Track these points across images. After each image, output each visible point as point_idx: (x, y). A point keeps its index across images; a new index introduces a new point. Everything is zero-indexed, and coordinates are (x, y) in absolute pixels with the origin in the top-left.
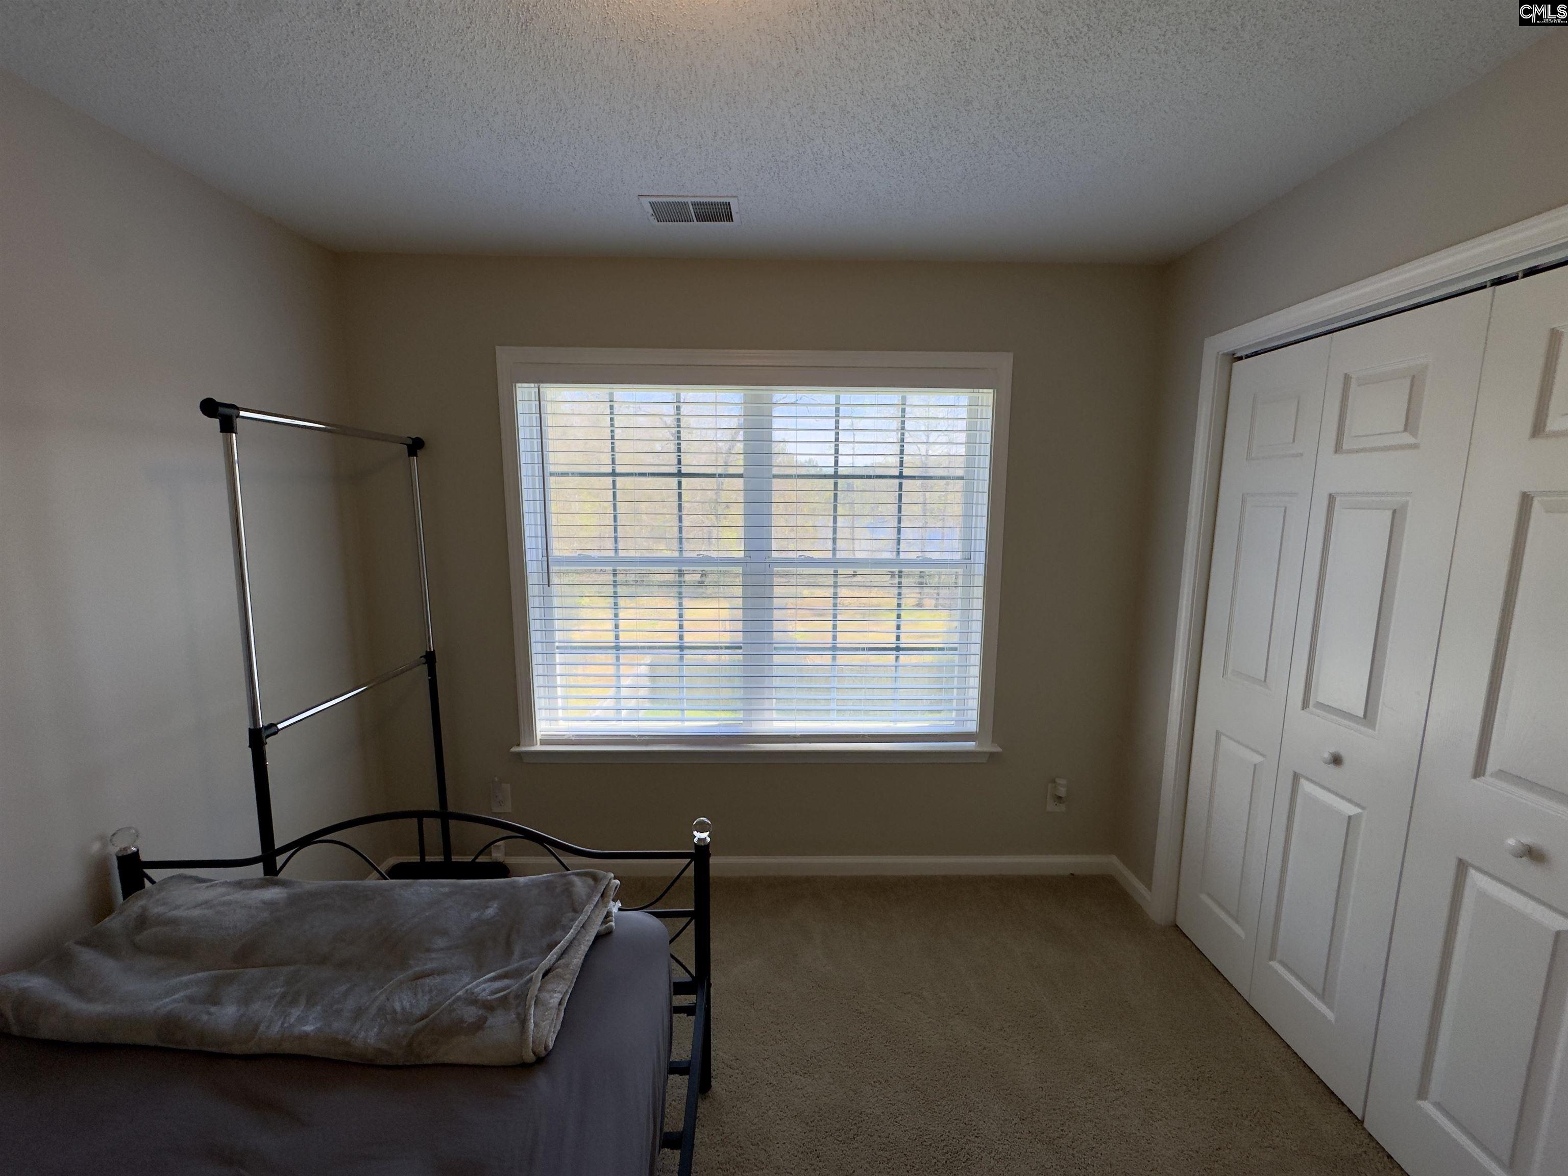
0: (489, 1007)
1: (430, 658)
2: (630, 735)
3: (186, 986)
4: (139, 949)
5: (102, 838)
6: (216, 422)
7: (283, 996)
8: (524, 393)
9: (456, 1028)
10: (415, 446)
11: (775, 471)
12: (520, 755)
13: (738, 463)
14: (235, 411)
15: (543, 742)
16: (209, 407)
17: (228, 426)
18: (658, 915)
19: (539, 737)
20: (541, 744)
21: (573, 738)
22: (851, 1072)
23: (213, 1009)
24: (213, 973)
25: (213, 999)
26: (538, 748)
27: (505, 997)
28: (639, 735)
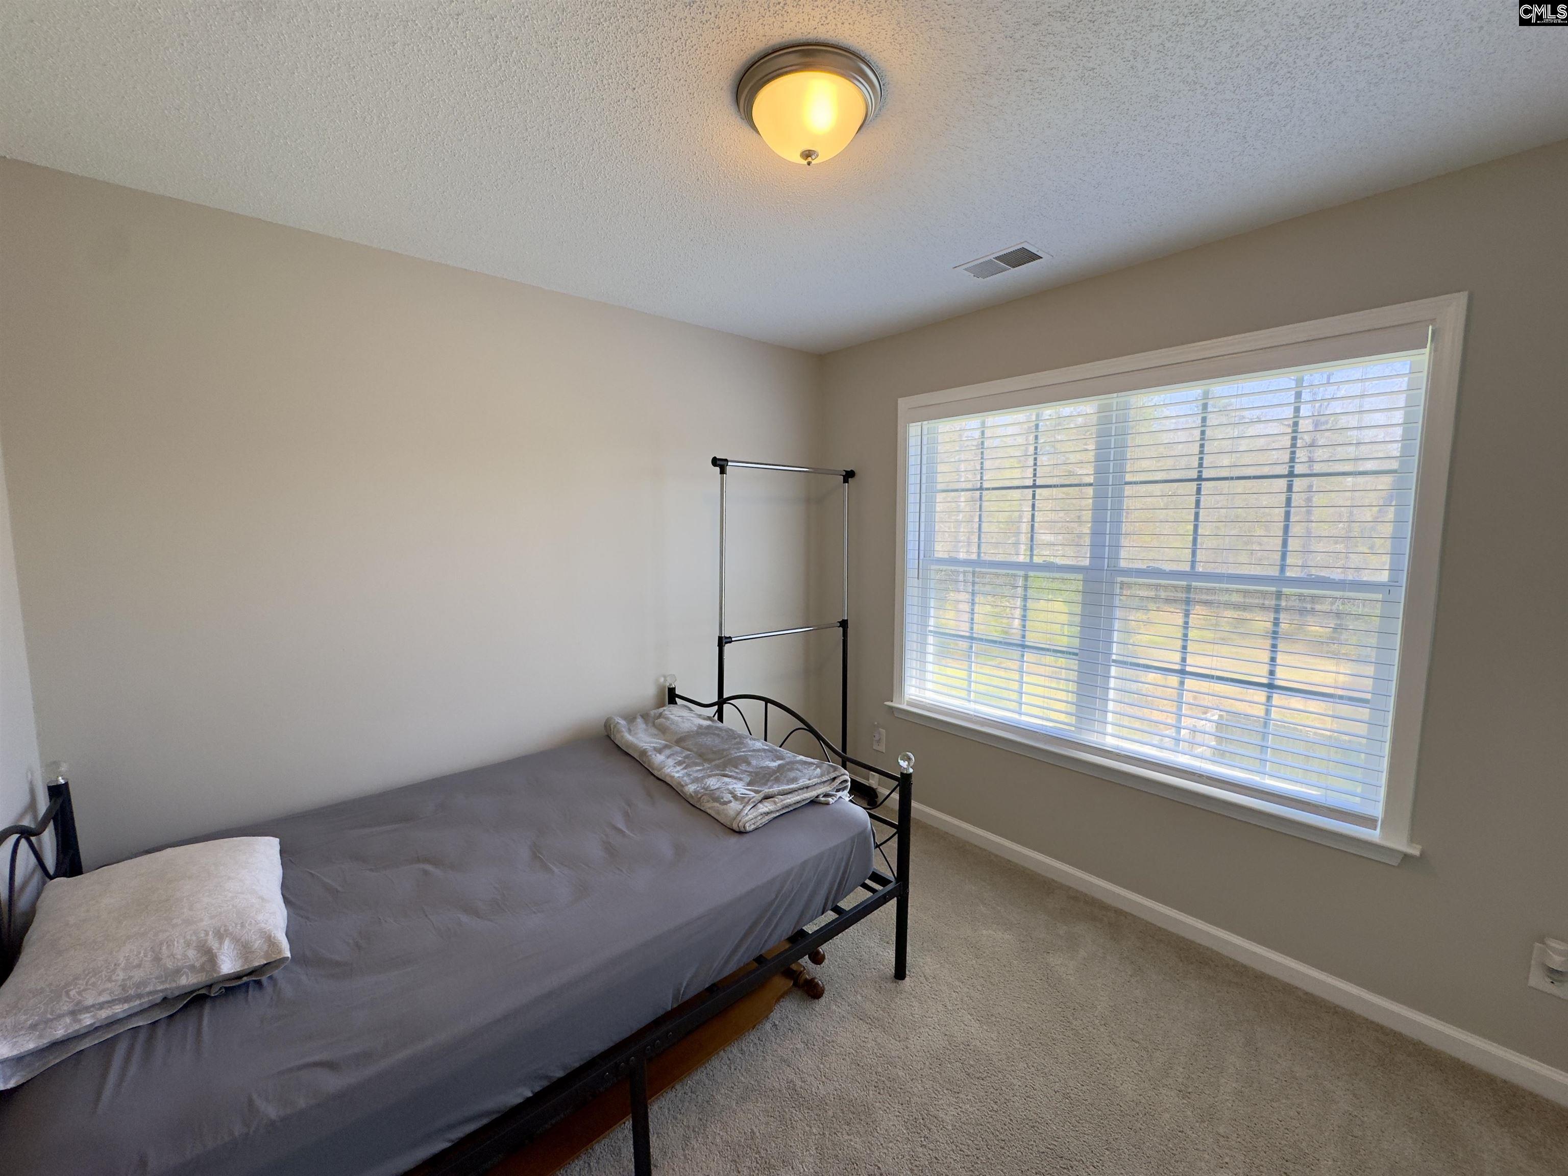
0: (735, 797)
1: (844, 624)
2: (968, 714)
3: (656, 743)
4: (654, 725)
5: (665, 677)
6: (718, 469)
7: (680, 761)
8: (914, 430)
9: (717, 799)
10: (849, 475)
11: (1128, 478)
12: (891, 708)
13: (1087, 473)
14: (726, 462)
15: (909, 704)
16: (715, 461)
17: (723, 472)
18: (871, 816)
19: (906, 700)
20: (907, 705)
21: (928, 706)
22: (1018, 1046)
23: (658, 755)
24: (666, 743)
25: (659, 751)
26: (904, 707)
27: (745, 797)
28: (975, 716)
